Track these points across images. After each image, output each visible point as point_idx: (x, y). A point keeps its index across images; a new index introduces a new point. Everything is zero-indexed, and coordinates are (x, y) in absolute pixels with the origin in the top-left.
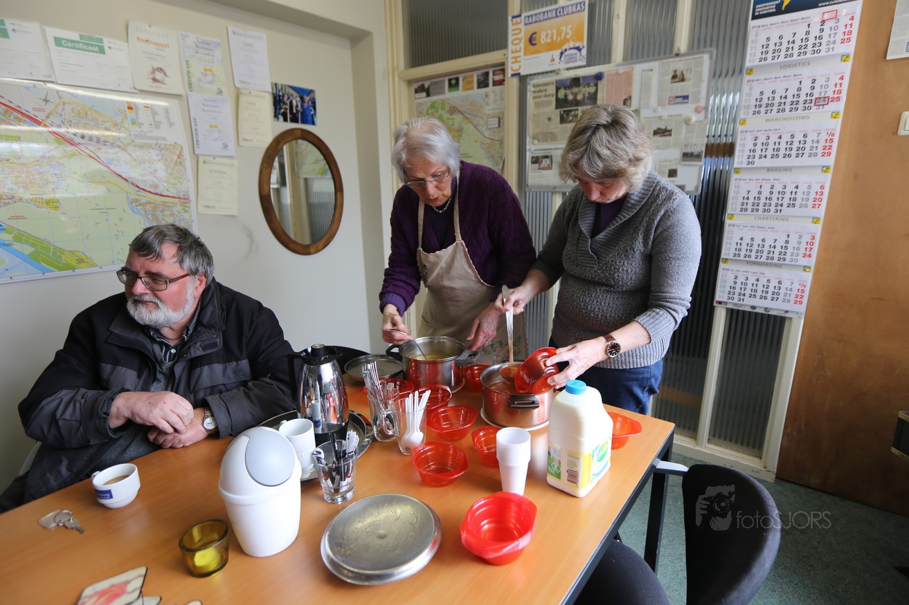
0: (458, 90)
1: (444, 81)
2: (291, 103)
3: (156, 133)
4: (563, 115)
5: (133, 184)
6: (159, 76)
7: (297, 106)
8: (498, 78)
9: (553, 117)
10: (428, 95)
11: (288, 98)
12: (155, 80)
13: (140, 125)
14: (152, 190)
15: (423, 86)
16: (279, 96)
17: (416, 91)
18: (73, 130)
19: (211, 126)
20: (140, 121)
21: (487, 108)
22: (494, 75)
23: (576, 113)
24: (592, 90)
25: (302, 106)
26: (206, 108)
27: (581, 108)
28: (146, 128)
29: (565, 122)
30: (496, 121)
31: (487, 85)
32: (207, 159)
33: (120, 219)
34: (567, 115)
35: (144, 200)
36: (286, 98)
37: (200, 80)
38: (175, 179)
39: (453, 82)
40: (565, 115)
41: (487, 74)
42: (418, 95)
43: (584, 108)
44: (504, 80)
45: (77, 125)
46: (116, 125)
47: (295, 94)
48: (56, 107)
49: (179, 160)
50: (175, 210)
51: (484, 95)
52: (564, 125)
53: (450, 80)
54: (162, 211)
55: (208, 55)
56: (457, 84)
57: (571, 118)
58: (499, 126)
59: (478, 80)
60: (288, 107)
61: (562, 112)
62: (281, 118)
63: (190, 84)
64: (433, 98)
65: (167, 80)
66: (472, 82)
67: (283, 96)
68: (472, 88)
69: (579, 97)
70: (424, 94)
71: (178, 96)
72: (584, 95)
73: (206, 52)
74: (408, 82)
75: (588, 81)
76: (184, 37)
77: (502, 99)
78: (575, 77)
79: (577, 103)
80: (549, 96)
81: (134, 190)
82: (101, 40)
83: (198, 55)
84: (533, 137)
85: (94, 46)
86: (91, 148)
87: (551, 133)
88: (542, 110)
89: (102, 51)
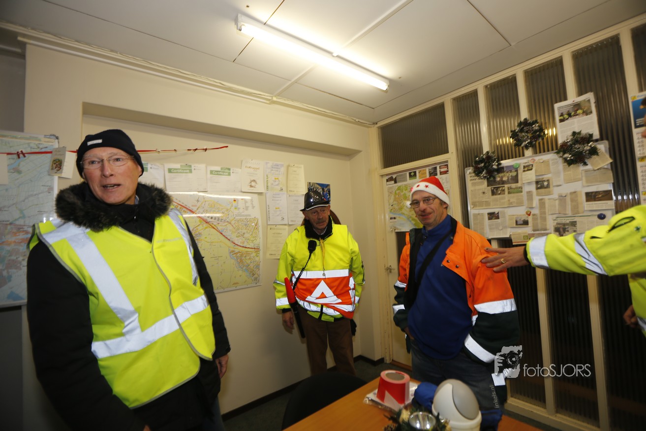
0: (416, 178)
1: (406, 174)
3: (246, 213)
5: (232, 242)
6: (253, 184)
8: (442, 170)
9: (486, 191)
10: (396, 182)
11: (316, 190)
12: (251, 186)
13: (239, 208)
14: (241, 245)
15: (392, 177)
16: (311, 189)
17: (387, 181)
18: (208, 215)
19: (276, 208)
20: (239, 207)
22: (440, 168)
23: (503, 188)
24: (514, 174)
25: (323, 193)
26: (274, 199)
27: (506, 186)
28: (241, 210)
29: (496, 195)
32: (272, 226)
33: (224, 262)
34: (497, 190)
35: (237, 251)
37: (272, 184)
38: (253, 237)
39: (412, 174)
40: (495, 190)
41: (436, 168)
42: (388, 183)
43: (509, 185)
44: (448, 171)
45: (210, 212)
46: (227, 210)
47: (320, 187)
48: (202, 204)
49: (256, 227)
50: (252, 255)
52: (495, 197)
53: (410, 173)
54: (245, 257)
55: (277, 171)
56: (415, 175)
57: (499, 192)
59: (429, 172)
61: (493, 189)
63: (267, 187)
64: (399, 184)
65: (257, 186)
66: (425, 173)
67: (313, 189)
69: (505, 179)
70: (393, 182)
71: (260, 194)
72: (508, 177)
73: (277, 170)
74: (382, 176)
75: (510, 169)
76: (267, 163)
77: (447, 182)
78: (500, 166)
79: (503, 182)
80: (482, 179)
81: (232, 245)
82: (229, 169)
83: (272, 171)
84: (472, 204)
85: (227, 172)
86: (215, 224)
87: (486, 201)
88: (477, 187)
89: (229, 174)
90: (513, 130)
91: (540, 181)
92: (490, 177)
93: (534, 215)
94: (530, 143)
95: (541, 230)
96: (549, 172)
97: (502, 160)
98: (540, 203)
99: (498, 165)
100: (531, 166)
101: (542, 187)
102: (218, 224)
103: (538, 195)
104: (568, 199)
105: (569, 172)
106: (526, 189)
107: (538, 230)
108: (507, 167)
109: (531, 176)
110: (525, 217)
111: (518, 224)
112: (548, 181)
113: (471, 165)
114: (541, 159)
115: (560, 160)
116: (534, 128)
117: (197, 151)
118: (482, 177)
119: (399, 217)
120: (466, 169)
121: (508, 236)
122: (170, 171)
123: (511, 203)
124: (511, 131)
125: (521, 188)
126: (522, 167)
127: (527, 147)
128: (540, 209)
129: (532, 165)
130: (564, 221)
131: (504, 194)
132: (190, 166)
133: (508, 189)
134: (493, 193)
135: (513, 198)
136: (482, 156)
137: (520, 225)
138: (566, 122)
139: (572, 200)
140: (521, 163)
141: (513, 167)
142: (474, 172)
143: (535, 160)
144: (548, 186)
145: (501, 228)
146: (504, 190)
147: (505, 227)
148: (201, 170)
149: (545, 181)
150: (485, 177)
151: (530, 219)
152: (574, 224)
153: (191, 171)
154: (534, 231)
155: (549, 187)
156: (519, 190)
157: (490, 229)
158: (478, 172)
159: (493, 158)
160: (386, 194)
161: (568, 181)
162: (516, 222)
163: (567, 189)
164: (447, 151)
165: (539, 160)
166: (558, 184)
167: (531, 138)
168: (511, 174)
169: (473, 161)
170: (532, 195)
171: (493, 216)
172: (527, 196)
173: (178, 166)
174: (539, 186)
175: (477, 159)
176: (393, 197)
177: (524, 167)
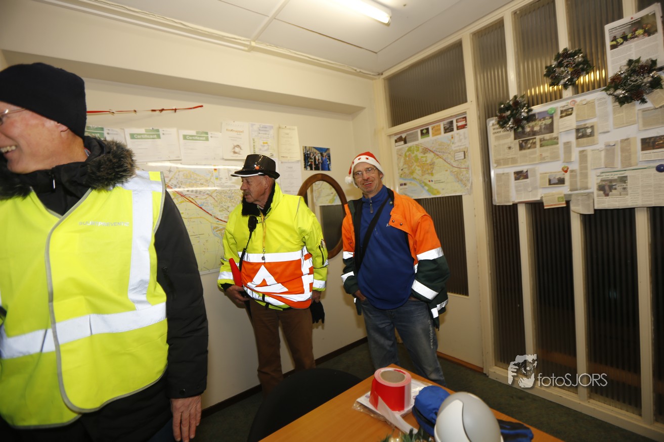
0: (429, 136)
1: (417, 132)
2: (315, 157)
3: (229, 183)
4: (522, 143)
5: (215, 217)
6: (237, 150)
7: (319, 160)
8: (460, 124)
9: (512, 145)
10: (405, 143)
11: (313, 155)
12: (235, 152)
13: (221, 179)
15: (401, 137)
17: (396, 141)
20: (220, 177)
21: (453, 146)
22: (457, 122)
23: (534, 141)
24: (548, 121)
25: (322, 159)
27: (538, 137)
28: (223, 181)
29: (525, 149)
30: (462, 154)
31: (452, 130)
33: (207, 241)
34: (526, 143)
35: (221, 227)
36: (311, 155)
37: (260, 149)
39: (424, 131)
41: (451, 123)
42: (397, 144)
43: (541, 136)
44: (466, 125)
46: (207, 181)
47: (317, 152)
48: (175, 174)
51: (450, 137)
52: (523, 151)
53: (422, 131)
56: (428, 132)
57: (529, 146)
58: (465, 158)
59: (444, 128)
60: (313, 160)
61: (521, 142)
62: (309, 168)
64: (409, 145)
65: (241, 152)
66: (440, 129)
67: (310, 154)
68: (440, 134)
69: (536, 129)
70: (402, 142)
72: (541, 126)
73: (264, 132)
74: (390, 136)
75: (544, 115)
76: (252, 125)
77: (465, 138)
78: (530, 113)
79: (534, 133)
80: (508, 131)
81: (215, 221)
82: (207, 133)
83: (260, 135)
84: (496, 163)
85: (204, 137)
86: (192, 197)
87: (512, 158)
88: (502, 142)
89: (207, 139)
90: (549, 65)
91: (582, 128)
92: (518, 128)
93: (572, 171)
94: (571, 80)
95: (580, 190)
96: (594, 116)
97: (533, 105)
98: (580, 157)
99: (527, 113)
100: (570, 110)
101: (584, 136)
102: (197, 197)
103: (578, 145)
104: (618, 149)
105: (621, 114)
106: (563, 139)
107: (577, 190)
108: (539, 113)
109: (571, 122)
110: (561, 175)
111: (552, 182)
112: (592, 127)
113: (494, 115)
114: (585, 100)
115: (610, 99)
116: (577, 60)
117: (164, 112)
118: (508, 129)
119: (410, 183)
120: (488, 120)
121: (538, 198)
122: (133, 136)
123: (544, 158)
124: (546, 67)
125: (557, 138)
126: (559, 112)
127: (565, 86)
128: (580, 164)
129: (572, 108)
130: (610, 177)
131: (535, 147)
132: (158, 131)
133: (541, 141)
134: (521, 147)
135: (547, 151)
136: (508, 101)
137: (554, 184)
138: (620, 48)
139: (623, 150)
140: (557, 108)
141: (548, 113)
142: (499, 123)
143: (575, 102)
144: (592, 134)
145: (530, 189)
146: (535, 143)
147: (535, 188)
148: (172, 135)
149: (587, 128)
150: (512, 128)
151: (567, 177)
152: (623, 180)
153: (159, 137)
154: (571, 190)
155: (594, 136)
156: (555, 141)
157: (517, 191)
158: (502, 123)
159: (523, 103)
160: (395, 157)
161: (619, 125)
162: (550, 181)
163: (616, 136)
164: (465, 101)
165: (581, 101)
166: (606, 130)
167: (572, 72)
168: (544, 122)
169: (497, 108)
170: (570, 147)
171: (520, 175)
172: (565, 148)
173: (142, 131)
174: (580, 134)
175: (502, 106)
176: (402, 160)
177: (562, 112)
